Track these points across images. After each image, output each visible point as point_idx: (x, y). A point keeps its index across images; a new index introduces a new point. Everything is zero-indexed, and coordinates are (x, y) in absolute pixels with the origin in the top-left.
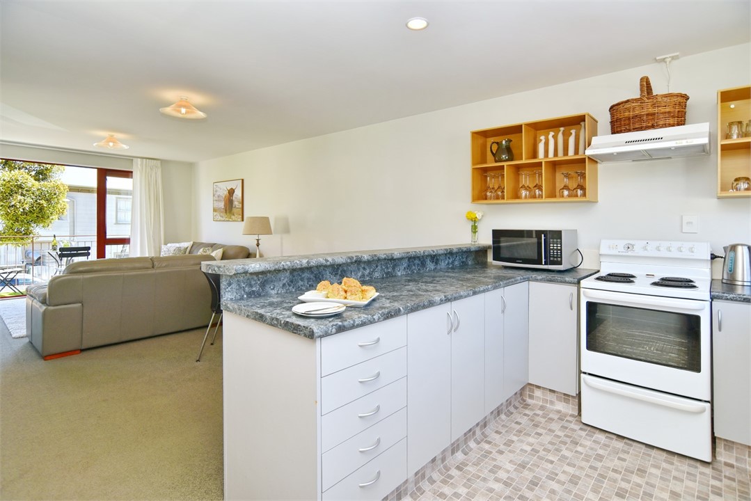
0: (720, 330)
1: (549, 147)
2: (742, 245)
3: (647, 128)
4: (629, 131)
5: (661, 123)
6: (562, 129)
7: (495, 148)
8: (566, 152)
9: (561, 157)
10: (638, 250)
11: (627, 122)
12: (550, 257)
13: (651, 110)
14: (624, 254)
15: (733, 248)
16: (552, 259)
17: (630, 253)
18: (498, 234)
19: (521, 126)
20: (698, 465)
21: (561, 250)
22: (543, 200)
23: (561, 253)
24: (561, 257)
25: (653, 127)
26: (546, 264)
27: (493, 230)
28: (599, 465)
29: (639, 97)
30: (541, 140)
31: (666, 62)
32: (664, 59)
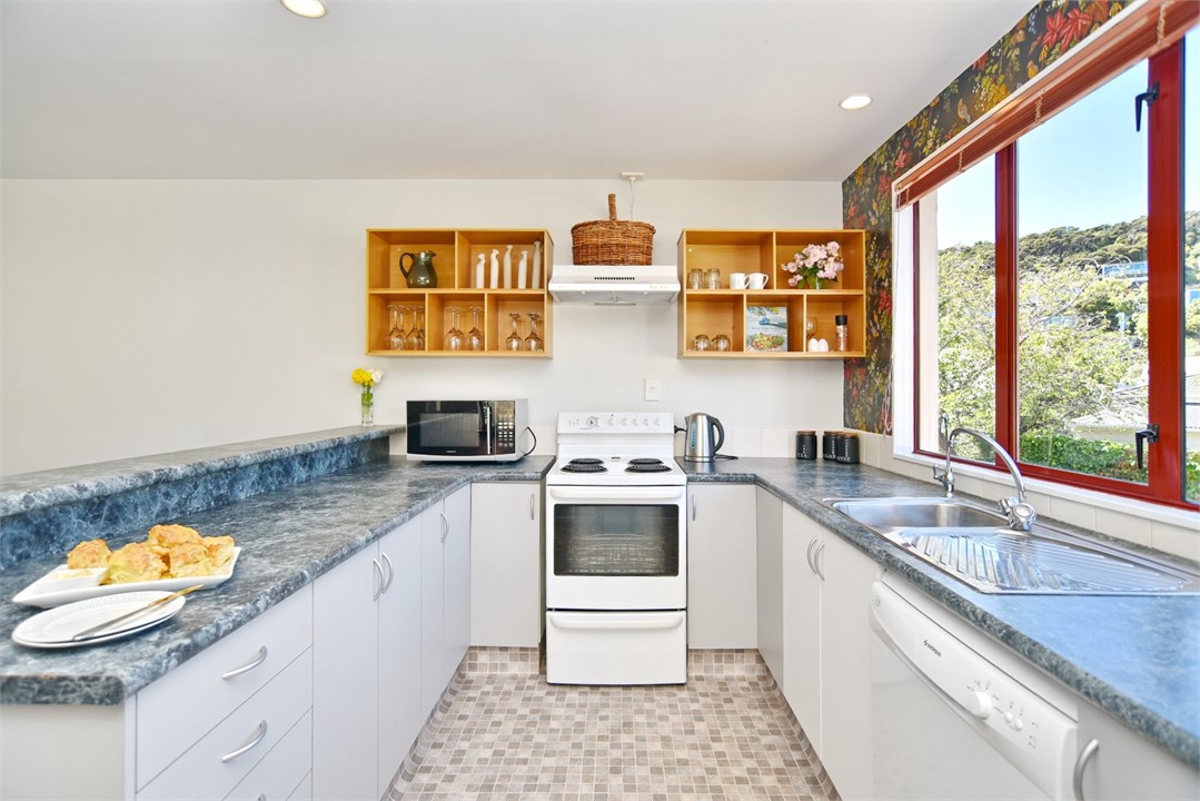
0: (694, 519)
1: (489, 272)
2: (702, 414)
3: (617, 262)
4: (597, 263)
5: (631, 258)
6: (510, 247)
7: (408, 262)
8: (515, 285)
9: (507, 290)
10: (603, 427)
11: (595, 251)
12: (498, 442)
13: (621, 240)
14: (586, 431)
15: (695, 417)
16: (501, 444)
17: (593, 430)
18: (416, 409)
19: (452, 233)
20: (675, 690)
21: (514, 430)
22: (486, 353)
23: (514, 434)
24: (514, 442)
25: (623, 262)
26: (492, 453)
27: (408, 402)
28: (581, 738)
29: (608, 220)
30: (480, 260)
31: (630, 181)
32: (629, 176)
